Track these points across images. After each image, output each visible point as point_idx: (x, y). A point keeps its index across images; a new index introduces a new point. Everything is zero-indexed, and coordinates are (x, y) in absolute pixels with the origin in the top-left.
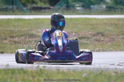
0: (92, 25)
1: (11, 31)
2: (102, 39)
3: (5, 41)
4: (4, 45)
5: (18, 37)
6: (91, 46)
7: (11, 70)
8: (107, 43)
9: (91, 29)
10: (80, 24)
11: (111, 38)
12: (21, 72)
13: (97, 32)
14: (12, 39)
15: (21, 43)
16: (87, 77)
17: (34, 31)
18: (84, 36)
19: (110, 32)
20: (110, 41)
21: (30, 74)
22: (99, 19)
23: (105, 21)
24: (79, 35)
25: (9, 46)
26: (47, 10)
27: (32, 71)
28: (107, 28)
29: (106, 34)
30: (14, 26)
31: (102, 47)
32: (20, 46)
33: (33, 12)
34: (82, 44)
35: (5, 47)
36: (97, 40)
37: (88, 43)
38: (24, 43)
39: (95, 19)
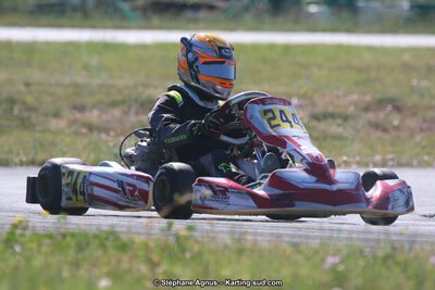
0: (360, 70)
1: (76, 85)
2: (396, 123)
3: (54, 124)
4: (49, 137)
5: (102, 111)
6: (357, 146)
7: (73, 235)
8: (412, 136)
9: (357, 83)
10: (320, 67)
11: (425, 121)
12: (109, 244)
13: (378, 96)
14: (78, 116)
15: (112, 129)
16: (341, 268)
17: (156, 87)
18: (331, 109)
19: (422, 95)
20: (422, 130)
21: (140, 253)
22: (384, 51)
23: (407, 57)
24: (313, 104)
25: (67, 140)
26: (202, 14)
27: (146, 245)
28: (414, 82)
29: (410, 104)
30: (86, 68)
31: (393, 152)
32: (107, 141)
33: (156, 20)
34: (325, 138)
35: (53, 144)
36: (376, 126)
37: (346, 134)
38: (119, 131)
39: (371, 49)
